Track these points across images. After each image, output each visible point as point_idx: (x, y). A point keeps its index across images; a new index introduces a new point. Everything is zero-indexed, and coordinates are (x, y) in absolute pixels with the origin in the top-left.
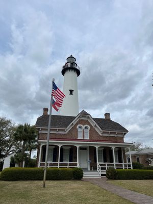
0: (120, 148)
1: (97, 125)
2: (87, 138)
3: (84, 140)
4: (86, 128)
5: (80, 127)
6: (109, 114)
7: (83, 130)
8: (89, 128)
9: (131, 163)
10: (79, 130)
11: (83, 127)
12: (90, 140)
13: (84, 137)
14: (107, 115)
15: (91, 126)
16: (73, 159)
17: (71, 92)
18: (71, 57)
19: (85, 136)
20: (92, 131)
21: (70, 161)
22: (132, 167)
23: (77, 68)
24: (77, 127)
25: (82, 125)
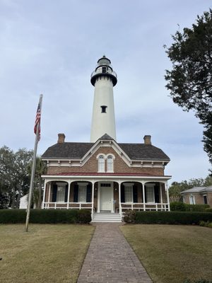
0: (159, 183)
1: (124, 153)
2: (111, 170)
3: (106, 174)
4: (110, 157)
5: (101, 157)
6: (150, 137)
7: (106, 161)
8: (114, 157)
9: (168, 204)
10: (100, 160)
11: (106, 157)
12: (114, 174)
13: (106, 170)
14: (147, 138)
15: (117, 155)
17: (104, 108)
18: (104, 58)
19: (108, 168)
20: (118, 161)
22: (169, 208)
23: (113, 74)
24: (98, 157)
25: (103, 155)
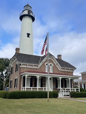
1: (58, 63)
4: (51, 65)
6: (61, 56)
10: (47, 66)
12: (53, 73)
15: (54, 64)
16: (43, 85)
17: (28, 35)
20: (55, 67)
21: (41, 87)
24: (45, 64)
